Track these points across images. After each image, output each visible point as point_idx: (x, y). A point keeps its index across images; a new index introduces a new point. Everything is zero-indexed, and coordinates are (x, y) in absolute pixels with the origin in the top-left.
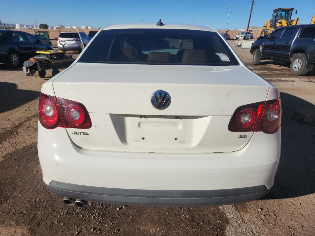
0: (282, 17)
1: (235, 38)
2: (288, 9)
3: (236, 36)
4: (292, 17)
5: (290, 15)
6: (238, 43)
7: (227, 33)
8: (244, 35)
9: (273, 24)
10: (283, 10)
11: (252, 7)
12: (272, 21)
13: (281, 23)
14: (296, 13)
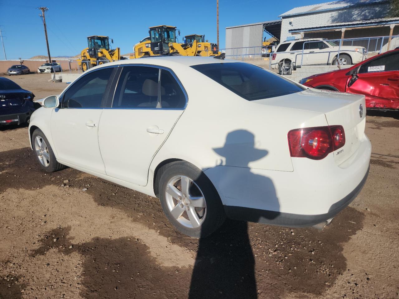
0: (100, 46)
1: (39, 71)
2: (103, 37)
3: (40, 69)
4: (110, 46)
5: (107, 44)
6: (54, 77)
7: (23, 64)
8: (50, 67)
9: (93, 54)
10: (99, 38)
11: (45, 31)
12: (90, 50)
13: (102, 53)
14: (112, 42)
